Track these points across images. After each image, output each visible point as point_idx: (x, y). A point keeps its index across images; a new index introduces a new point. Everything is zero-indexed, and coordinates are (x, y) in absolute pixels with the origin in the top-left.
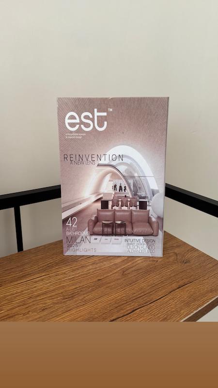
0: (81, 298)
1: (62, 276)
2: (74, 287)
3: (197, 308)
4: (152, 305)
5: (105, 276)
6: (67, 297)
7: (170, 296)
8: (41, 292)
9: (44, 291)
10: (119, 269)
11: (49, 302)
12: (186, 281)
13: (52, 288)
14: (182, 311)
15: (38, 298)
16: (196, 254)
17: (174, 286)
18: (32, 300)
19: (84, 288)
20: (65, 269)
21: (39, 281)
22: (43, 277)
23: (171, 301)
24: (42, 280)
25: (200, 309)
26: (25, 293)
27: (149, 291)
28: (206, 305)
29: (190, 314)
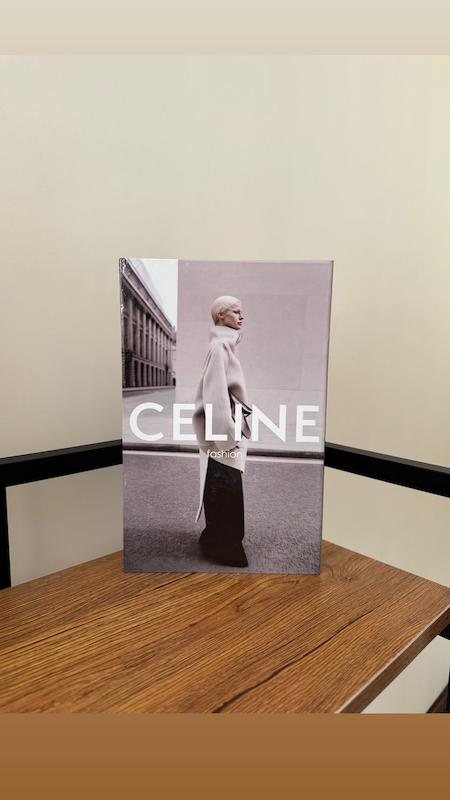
0: (163, 661)
1: (111, 626)
2: (141, 644)
3: (395, 654)
4: (309, 658)
5: (203, 616)
6: (132, 663)
7: (337, 641)
8: (72, 660)
9: (79, 658)
10: (227, 602)
11: (94, 678)
12: (360, 610)
13: (94, 651)
14: (368, 663)
15: (68, 674)
16: (365, 564)
17: (341, 620)
18: (56, 678)
19: (165, 642)
20: (116, 612)
21: (62, 640)
22: (69, 633)
23: (343, 647)
24: (70, 637)
25: (398, 655)
26: (34, 668)
27: (297, 634)
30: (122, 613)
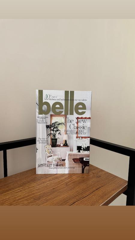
0: (44, 199)
1: (32, 188)
2: (39, 194)
3: (107, 199)
4: (84, 199)
5: (57, 186)
6: (36, 199)
7: (92, 194)
8: (20, 197)
10: (64, 183)
11: (26, 202)
12: (100, 186)
13: (27, 195)
14: (100, 201)
15: (19, 201)
16: (104, 173)
17: (94, 189)
20: (33, 184)
21: (19, 192)
23: (93, 196)
24: (21, 191)
25: (108, 199)
26: (11, 199)
27: (82, 192)
29: (104, 202)
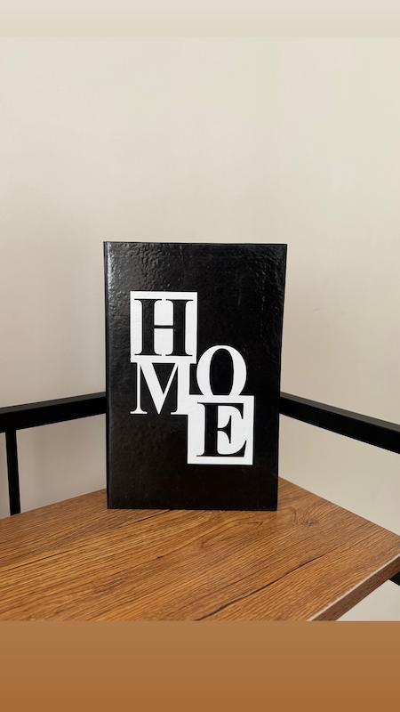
0: (127, 589)
1: (91, 554)
2: (113, 572)
3: (335, 599)
4: (254, 596)
5: (171, 550)
6: (101, 588)
7: (285, 581)
9: (59, 580)
10: (194, 538)
12: (312, 554)
13: (73, 575)
15: (47, 594)
16: (328, 510)
17: (293, 562)
18: (37, 597)
20: (98, 541)
21: (50, 563)
22: (56, 557)
23: (289, 588)
24: (56, 561)
26: (23, 586)
28: (348, 592)
29: (322, 609)
30: (103, 542)
